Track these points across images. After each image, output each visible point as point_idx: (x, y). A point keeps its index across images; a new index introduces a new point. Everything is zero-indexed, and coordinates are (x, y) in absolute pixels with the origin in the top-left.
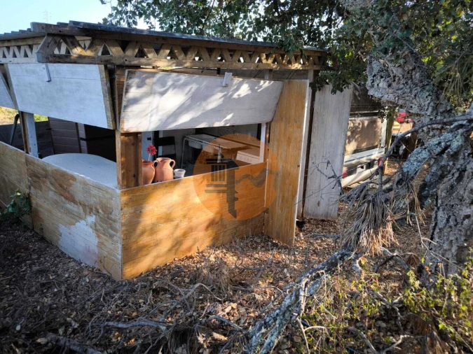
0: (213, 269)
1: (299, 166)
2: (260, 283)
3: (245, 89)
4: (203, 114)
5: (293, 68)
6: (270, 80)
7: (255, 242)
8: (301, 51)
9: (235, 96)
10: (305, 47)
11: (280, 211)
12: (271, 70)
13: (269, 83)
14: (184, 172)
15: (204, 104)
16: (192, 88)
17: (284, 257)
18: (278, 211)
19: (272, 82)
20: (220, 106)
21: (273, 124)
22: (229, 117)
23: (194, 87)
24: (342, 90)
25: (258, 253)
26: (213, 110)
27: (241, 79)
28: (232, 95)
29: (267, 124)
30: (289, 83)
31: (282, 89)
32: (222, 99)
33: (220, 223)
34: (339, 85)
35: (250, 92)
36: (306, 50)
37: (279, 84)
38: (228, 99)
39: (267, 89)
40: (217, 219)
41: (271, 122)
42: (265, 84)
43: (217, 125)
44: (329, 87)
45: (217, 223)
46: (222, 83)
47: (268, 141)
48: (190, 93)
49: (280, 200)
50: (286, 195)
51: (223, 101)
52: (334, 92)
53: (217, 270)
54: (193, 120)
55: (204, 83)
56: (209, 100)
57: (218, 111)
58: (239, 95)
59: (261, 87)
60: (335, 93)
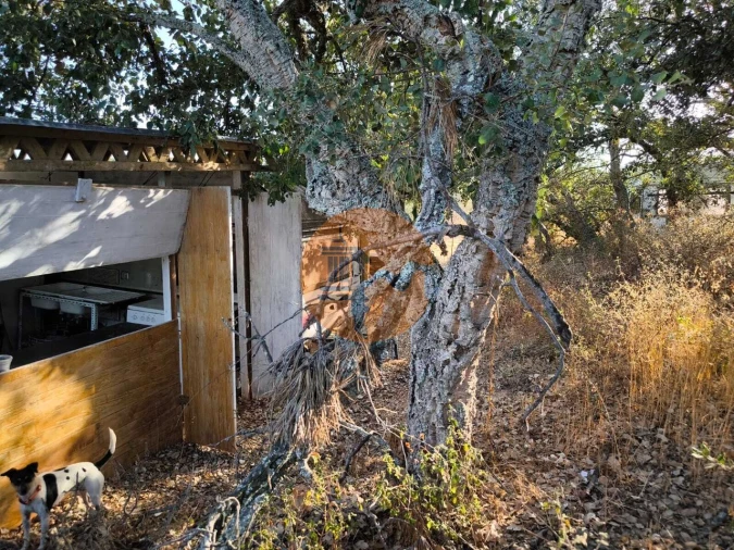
0: (81, 531)
1: (230, 320)
2: (172, 532)
3: (120, 205)
4: (38, 251)
5: (205, 169)
6: (167, 187)
7: (169, 459)
8: (214, 143)
9: (103, 216)
10: (220, 137)
11: (208, 399)
12: (167, 173)
13: (165, 193)
14: (9, 360)
15: (40, 234)
16: (8, 207)
17: (220, 474)
18: (205, 398)
19: (171, 191)
20: (73, 235)
21: (181, 256)
22: (94, 253)
23: (15, 206)
24: (283, 200)
25: (174, 479)
26: (60, 243)
27: (111, 189)
28: (95, 216)
29: (171, 257)
30: (200, 191)
31: (190, 201)
32: (77, 223)
33: (96, 441)
34: (277, 193)
35: (130, 209)
36: (221, 141)
37: (182, 194)
38: (88, 223)
39: (162, 201)
40: (90, 436)
41: (176, 255)
42: (158, 195)
43: (71, 267)
44: (265, 196)
45: (91, 441)
46: (73, 196)
47: (175, 284)
48: (7, 216)
49: (207, 379)
50: (215, 368)
51: (81, 226)
52: (271, 202)
53: (88, 531)
54: (17, 264)
55: (37, 198)
56: (50, 227)
57: (71, 244)
58: (109, 215)
59: (151, 199)
60: (274, 204)
